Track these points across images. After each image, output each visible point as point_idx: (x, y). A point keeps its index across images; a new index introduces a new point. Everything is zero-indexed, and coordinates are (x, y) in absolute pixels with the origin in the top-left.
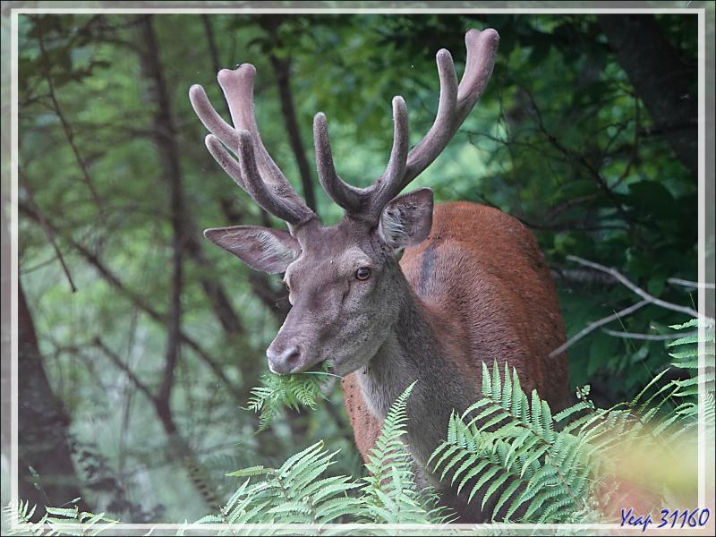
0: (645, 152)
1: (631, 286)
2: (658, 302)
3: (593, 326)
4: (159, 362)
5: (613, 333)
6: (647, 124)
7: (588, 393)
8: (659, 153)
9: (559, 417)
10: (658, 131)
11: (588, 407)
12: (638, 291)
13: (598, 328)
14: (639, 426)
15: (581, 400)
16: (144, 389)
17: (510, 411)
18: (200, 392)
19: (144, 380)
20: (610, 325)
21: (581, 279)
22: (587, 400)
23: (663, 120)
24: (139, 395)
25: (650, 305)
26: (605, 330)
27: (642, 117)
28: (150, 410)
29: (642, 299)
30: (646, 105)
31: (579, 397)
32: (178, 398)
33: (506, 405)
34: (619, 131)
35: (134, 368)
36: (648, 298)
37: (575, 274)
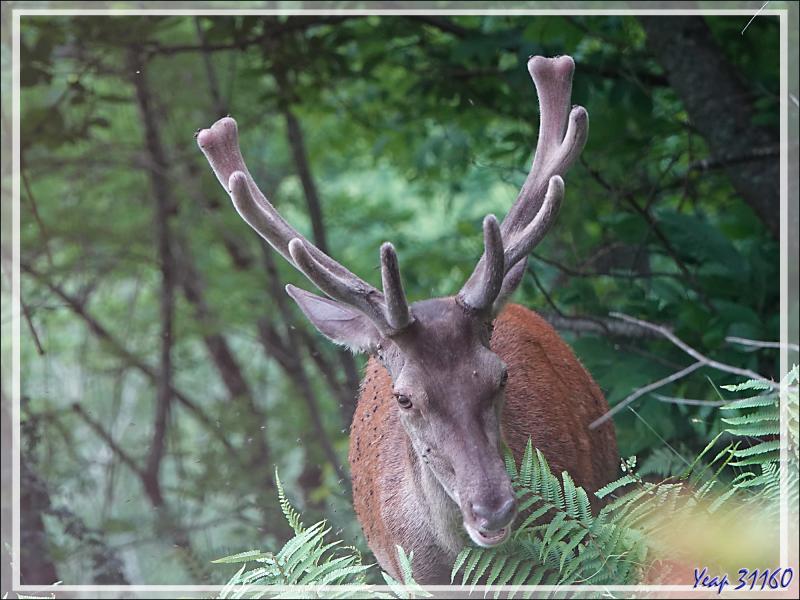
0: (704, 187)
1: (683, 346)
2: (714, 364)
3: (640, 392)
4: (147, 429)
5: (663, 399)
7: (634, 466)
8: (716, 188)
9: (601, 494)
10: (715, 166)
11: (634, 481)
12: (692, 352)
13: (645, 395)
14: (692, 502)
15: (627, 473)
16: (131, 463)
17: (540, 494)
18: (193, 466)
19: (131, 452)
20: (660, 391)
21: (628, 333)
22: (634, 473)
23: (721, 152)
24: (124, 469)
25: (706, 367)
28: (136, 484)
29: (697, 361)
31: (624, 470)
32: (169, 477)
34: (672, 164)
35: (118, 436)
36: (703, 360)
37: (621, 328)
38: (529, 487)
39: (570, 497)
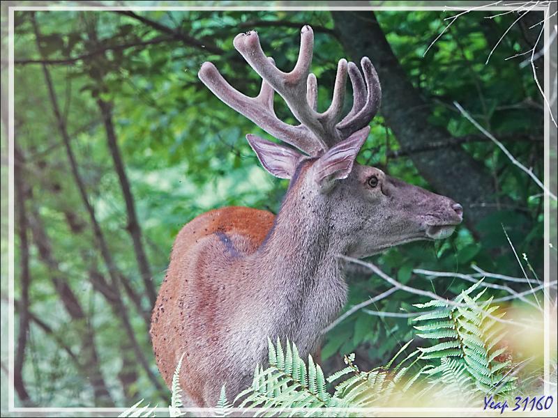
1: (384, 276)
2: (406, 288)
3: (356, 308)
5: (371, 313)
6: (396, 148)
7: (353, 360)
9: (331, 379)
10: (404, 153)
11: (354, 370)
12: (390, 280)
13: (360, 309)
14: (392, 385)
15: (348, 365)
17: (291, 377)
18: (45, 367)
20: (370, 307)
22: (353, 365)
23: (407, 144)
25: (400, 291)
26: (365, 311)
27: (391, 142)
29: (394, 286)
30: (395, 133)
31: (347, 363)
33: (288, 372)
34: (373, 155)
36: (398, 286)
38: (284, 371)
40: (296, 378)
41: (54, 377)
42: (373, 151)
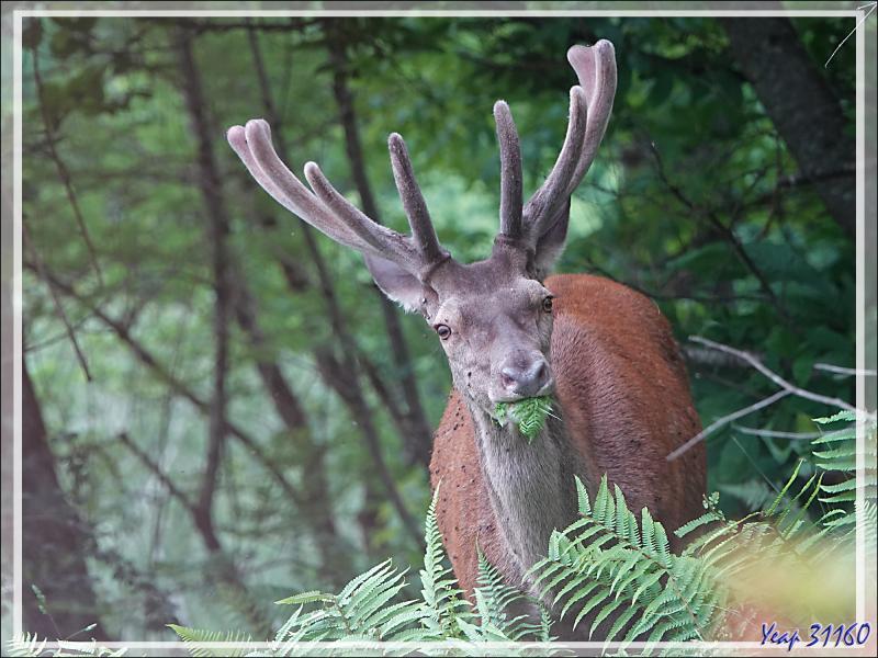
0: (791, 204)
1: (767, 373)
2: (801, 393)
3: (721, 422)
4: (198, 462)
5: (745, 430)
6: (790, 171)
7: (717, 502)
8: (805, 205)
9: (682, 532)
10: (804, 182)
11: (717, 518)
12: (777, 379)
13: (727, 426)
14: (778, 541)
15: (708, 511)
16: (181, 496)
18: (248, 500)
19: (180, 485)
20: (742, 421)
21: (710, 361)
22: (716, 511)
23: (810, 167)
24: (174, 503)
25: (791, 395)
26: (733, 426)
27: (784, 162)
28: (188, 521)
29: (782, 389)
30: (790, 148)
31: (706, 507)
32: (222, 507)
34: (757, 180)
35: (167, 469)
36: (790, 388)
37: (702, 355)
38: (603, 524)
39: (647, 535)
40: (622, 533)
41: (260, 515)
42: (756, 175)
